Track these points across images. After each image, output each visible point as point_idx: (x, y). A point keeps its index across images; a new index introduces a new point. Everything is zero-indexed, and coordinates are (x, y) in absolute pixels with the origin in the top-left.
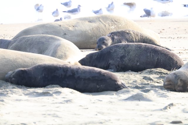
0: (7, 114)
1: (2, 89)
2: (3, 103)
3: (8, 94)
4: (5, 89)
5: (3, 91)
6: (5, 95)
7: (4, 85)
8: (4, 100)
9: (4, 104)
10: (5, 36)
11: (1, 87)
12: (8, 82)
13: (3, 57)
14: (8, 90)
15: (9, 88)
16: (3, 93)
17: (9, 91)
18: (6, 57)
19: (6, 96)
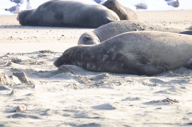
0: (188, 101)
1: (184, 76)
2: (185, 90)
3: (189, 81)
4: (186, 76)
5: (185, 78)
6: (186, 82)
7: (185, 72)
8: (186, 87)
9: (185, 92)
10: (186, 22)
11: (183, 74)
12: (189, 69)
13: (185, 43)
14: (189, 77)
15: (190, 75)
16: (185, 80)
17: (191, 78)
18: (188, 43)
19: (188, 84)
